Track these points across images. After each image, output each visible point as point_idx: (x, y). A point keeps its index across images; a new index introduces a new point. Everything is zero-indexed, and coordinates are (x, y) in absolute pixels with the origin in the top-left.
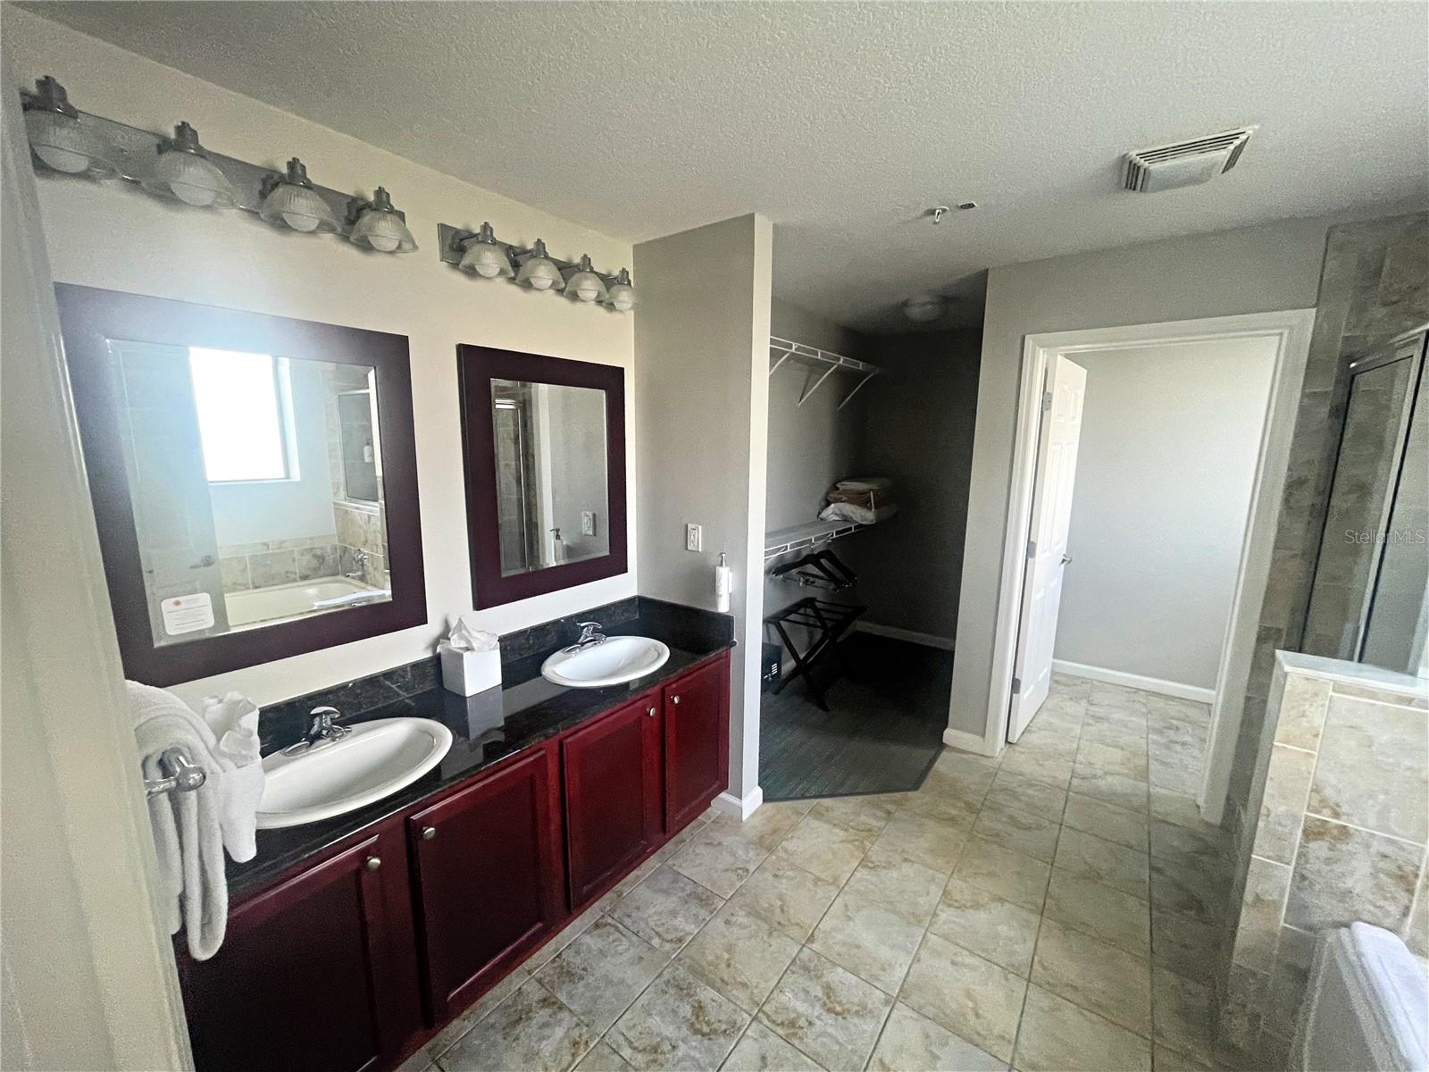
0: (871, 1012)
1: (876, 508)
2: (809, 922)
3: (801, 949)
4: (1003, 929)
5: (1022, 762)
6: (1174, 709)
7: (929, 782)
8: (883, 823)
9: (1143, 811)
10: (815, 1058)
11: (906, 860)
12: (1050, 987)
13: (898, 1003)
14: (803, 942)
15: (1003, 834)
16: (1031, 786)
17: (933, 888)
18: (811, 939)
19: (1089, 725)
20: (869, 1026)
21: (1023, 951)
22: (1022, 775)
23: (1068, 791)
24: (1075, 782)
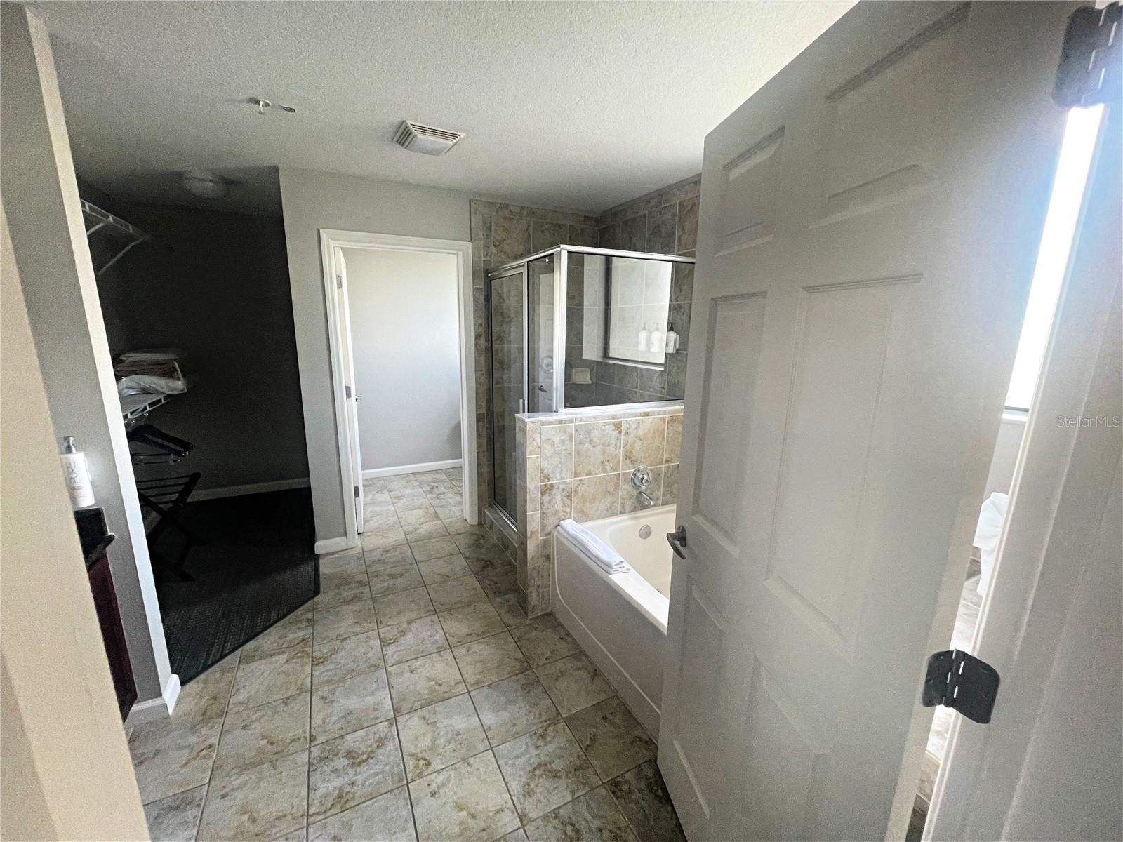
0: (385, 738)
1: (184, 376)
2: (301, 730)
3: (310, 751)
4: (424, 635)
5: (372, 542)
6: (430, 477)
7: (323, 585)
8: (310, 630)
9: (446, 534)
10: (370, 797)
11: (343, 640)
12: (461, 642)
13: (397, 718)
14: (308, 746)
15: (391, 586)
16: (387, 551)
17: (372, 643)
18: (312, 738)
19: (396, 503)
20: (391, 746)
21: (439, 636)
22: (379, 548)
23: (408, 543)
24: (409, 537)
